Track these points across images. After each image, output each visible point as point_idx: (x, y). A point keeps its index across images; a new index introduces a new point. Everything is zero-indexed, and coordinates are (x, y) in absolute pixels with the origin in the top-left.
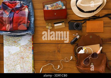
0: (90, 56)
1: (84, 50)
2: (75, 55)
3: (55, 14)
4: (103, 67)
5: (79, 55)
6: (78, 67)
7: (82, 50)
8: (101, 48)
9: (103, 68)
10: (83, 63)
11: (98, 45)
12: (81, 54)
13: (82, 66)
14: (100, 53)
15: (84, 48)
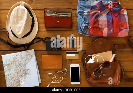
0: (101, 66)
1: (93, 59)
2: (84, 65)
3: (58, 22)
4: (118, 77)
5: (88, 66)
6: (88, 79)
7: (92, 58)
8: (114, 55)
9: (118, 79)
10: (93, 75)
11: (110, 52)
12: (90, 64)
13: (93, 79)
14: (113, 61)
15: (94, 57)
